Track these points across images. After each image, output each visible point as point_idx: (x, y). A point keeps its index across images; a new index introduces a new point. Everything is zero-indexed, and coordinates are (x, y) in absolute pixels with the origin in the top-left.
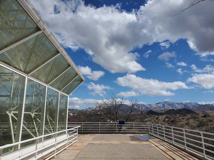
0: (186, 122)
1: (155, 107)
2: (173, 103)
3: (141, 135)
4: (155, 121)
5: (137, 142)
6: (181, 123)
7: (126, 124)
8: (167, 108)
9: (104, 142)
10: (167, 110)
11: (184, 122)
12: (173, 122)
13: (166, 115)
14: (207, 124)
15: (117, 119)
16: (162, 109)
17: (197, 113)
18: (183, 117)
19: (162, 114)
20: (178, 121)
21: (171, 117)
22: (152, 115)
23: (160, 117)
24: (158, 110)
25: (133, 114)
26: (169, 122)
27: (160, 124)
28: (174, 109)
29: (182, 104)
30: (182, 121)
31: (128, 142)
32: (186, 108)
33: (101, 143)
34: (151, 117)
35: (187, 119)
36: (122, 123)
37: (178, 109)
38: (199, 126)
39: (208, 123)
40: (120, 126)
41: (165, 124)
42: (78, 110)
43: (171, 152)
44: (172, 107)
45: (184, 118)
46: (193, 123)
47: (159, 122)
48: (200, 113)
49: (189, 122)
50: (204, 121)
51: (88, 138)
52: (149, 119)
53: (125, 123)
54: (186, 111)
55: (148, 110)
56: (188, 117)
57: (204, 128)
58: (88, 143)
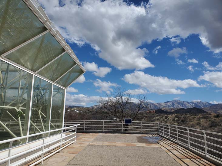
0: (196, 122)
1: (165, 105)
2: (183, 102)
3: (150, 136)
4: (164, 120)
5: (145, 144)
6: (192, 123)
7: (133, 123)
8: (176, 107)
9: (107, 143)
10: (176, 109)
11: (195, 121)
12: (183, 122)
13: (175, 114)
14: (219, 125)
15: (123, 117)
16: (171, 107)
17: (209, 113)
18: (193, 117)
19: (171, 113)
20: (189, 120)
21: (180, 116)
22: (161, 114)
23: (169, 116)
24: (167, 109)
25: (141, 113)
26: (179, 121)
27: (169, 123)
28: (184, 108)
29: (192, 103)
30: (193, 120)
31: (135, 144)
32: (197, 107)
33: (103, 145)
34: (159, 115)
35: (198, 119)
36: (128, 121)
37: (188, 108)
38: (211, 127)
39: (220, 123)
40: (126, 125)
41: (175, 123)
42: (84, 107)
43: (188, 159)
44: (182, 106)
45: (195, 118)
46: (205, 123)
47: (169, 122)
48: (211, 113)
49: (200, 122)
50: (216, 121)
51: (89, 138)
52: (158, 118)
53: (132, 121)
54: (196, 110)
55: (156, 109)
56: (199, 117)
57: (216, 129)
58: (88, 144)
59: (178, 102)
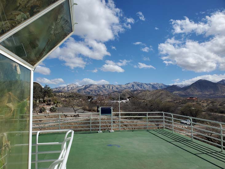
59: (137, 84)
